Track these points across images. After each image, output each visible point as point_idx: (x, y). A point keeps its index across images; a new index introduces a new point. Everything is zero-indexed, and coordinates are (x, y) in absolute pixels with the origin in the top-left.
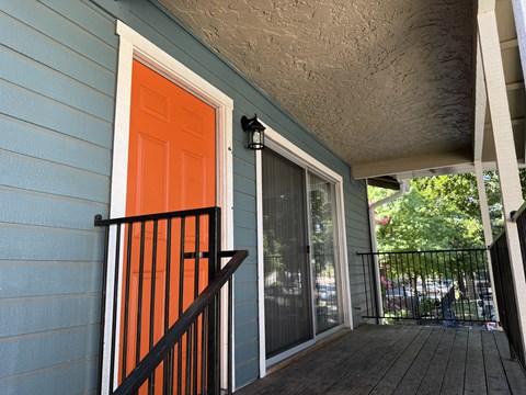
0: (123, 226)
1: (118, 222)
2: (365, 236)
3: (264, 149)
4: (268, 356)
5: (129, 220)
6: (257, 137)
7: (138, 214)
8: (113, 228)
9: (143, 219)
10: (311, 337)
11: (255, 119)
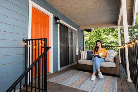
0: (31, 41)
1: (30, 40)
2: (83, 42)
3: (60, 23)
4: (60, 67)
5: (32, 40)
6: (58, 21)
7: (34, 39)
8: (29, 41)
9: (35, 40)
10: (68, 64)
11: (58, 17)
